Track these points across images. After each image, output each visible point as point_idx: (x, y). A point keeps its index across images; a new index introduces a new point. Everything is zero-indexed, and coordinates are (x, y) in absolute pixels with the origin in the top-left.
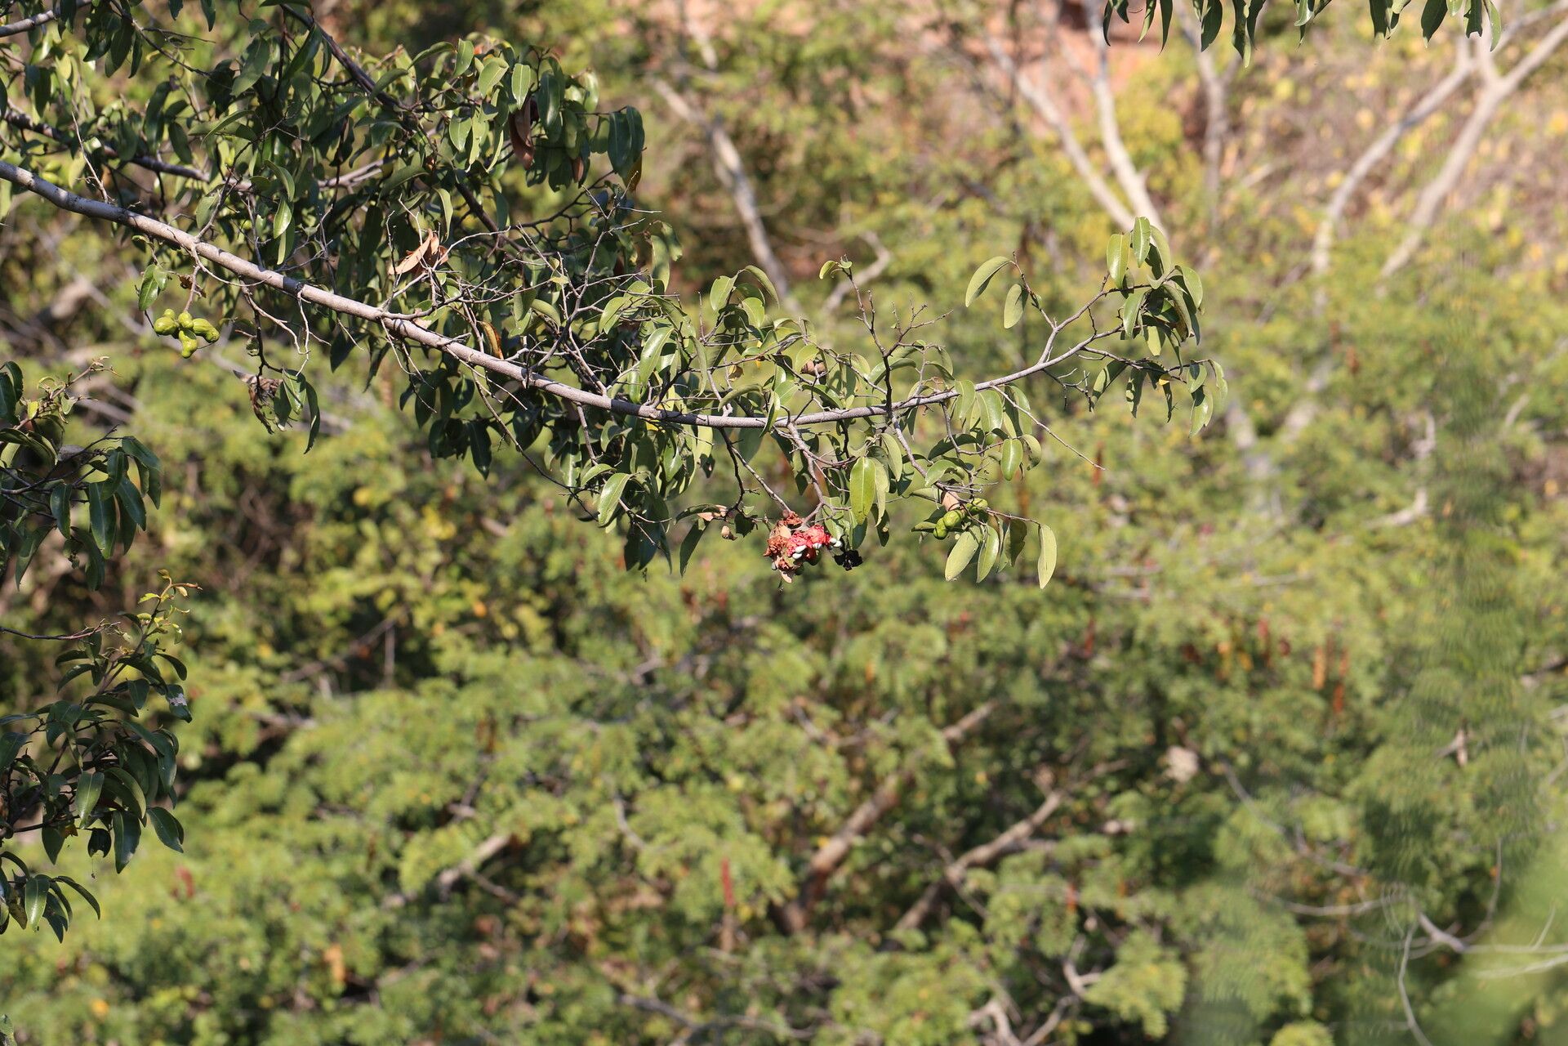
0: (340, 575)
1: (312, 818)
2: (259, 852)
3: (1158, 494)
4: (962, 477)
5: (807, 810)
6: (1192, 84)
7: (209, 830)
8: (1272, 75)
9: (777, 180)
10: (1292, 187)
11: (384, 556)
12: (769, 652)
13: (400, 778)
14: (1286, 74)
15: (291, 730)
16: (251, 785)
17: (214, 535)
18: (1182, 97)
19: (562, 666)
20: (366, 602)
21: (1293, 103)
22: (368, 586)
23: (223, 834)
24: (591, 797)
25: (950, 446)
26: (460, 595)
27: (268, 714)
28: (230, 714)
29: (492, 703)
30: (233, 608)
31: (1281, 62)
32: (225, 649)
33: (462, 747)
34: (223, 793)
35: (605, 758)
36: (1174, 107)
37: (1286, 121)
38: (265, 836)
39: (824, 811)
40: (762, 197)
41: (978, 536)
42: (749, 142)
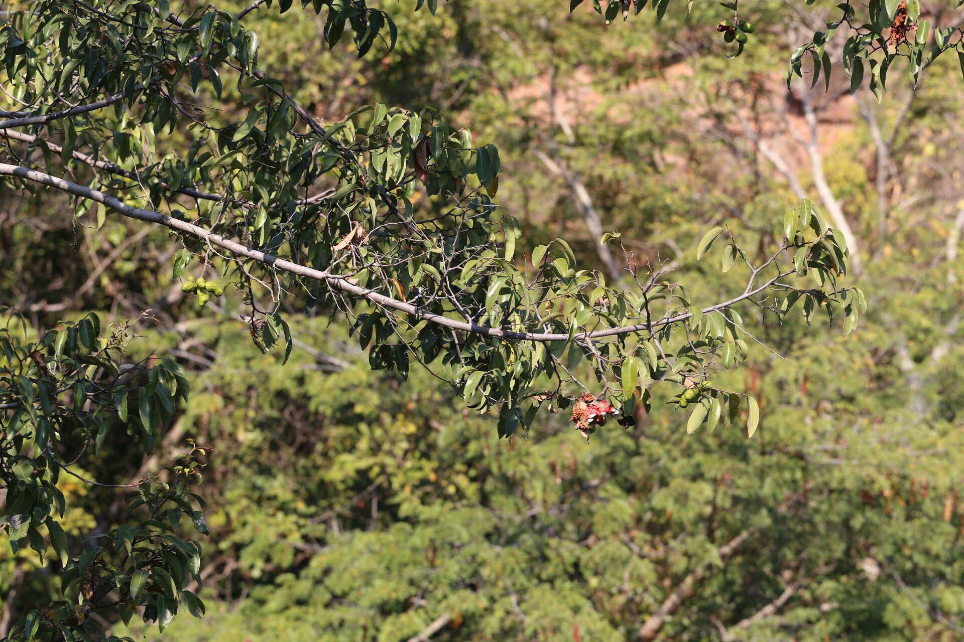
0: (345, 457)
1: (327, 606)
2: (295, 629)
3: (851, 399)
4: (696, 368)
5: (638, 599)
6: (872, 148)
7: (264, 616)
8: (922, 141)
9: (615, 211)
10: (936, 209)
11: (373, 445)
12: (606, 500)
13: (378, 582)
14: (930, 140)
15: (314, 553)
16: (290, 587)
17: (268, 435)
18: (866, 155)
19: (480, 513)
20: (363, 474)
21: (936, 158)
22: (363, 464)
23: (272, 617)
24: (497, 592)
25: (690, 349)
26: (420, 469)
27: (300, 544)
28: (277, 543)
29: (433, 536)
30: (280, 478)
31: (928, 133)
32: (276, 503)
33: (415, 563)
34: (272, 592)
35: (504, 567)
36: (861, 162)
37: (931, 169)
38: (298, 619)
39: (648, 600)
40: (605, 221)
41: (707, 405)
42: (598, 188)
